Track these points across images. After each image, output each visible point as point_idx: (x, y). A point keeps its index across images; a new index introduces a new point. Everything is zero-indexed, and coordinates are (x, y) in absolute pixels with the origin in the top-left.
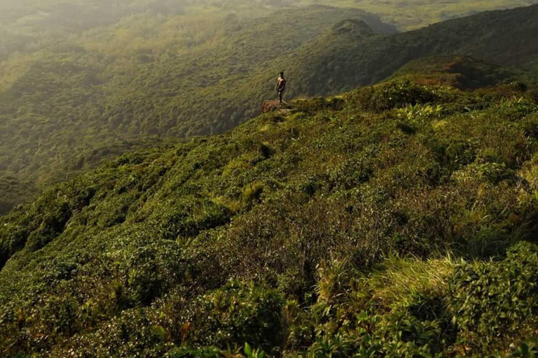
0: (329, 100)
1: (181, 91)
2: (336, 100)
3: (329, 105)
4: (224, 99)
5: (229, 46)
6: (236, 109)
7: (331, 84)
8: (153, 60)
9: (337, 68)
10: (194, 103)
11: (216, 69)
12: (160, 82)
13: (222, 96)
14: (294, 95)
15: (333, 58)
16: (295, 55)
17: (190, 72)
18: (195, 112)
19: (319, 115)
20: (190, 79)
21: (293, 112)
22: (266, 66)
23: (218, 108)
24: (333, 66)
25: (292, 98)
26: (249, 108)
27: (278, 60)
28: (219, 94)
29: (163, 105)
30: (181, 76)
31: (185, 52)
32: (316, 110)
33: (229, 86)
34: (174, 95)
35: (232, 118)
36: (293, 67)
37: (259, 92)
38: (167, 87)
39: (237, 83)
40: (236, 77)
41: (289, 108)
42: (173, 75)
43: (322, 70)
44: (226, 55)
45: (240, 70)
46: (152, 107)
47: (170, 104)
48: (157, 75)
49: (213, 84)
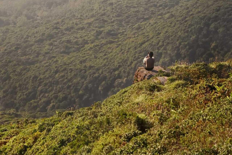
0: (213, 66)
1: (41, 58)
2: (221, 66)
3: (214, 71)
4: (91, 67)
5: (96, 6)
6: (105, 78)
7: (214, 49)
8: (9, 24)
9: (221, 30)
10: (56, 72)
11: (81, 33)
12: (17, 49)
13: (88, 64)
14: (172, 62)
15: (216, 19)
16: (172, 16)
17: (51, 37)
18: (57, 83)
19: (203, 83)
20: (51, 44)
21: (173, 80)
22: (139, 28)
23: (83, 77)
24: (216, 28)
25: (170, 64)
26: (119, 77)
27: (152, 21)
28: (84, 61)
29: (20, 74)
30: (41, 41)
31: (45, 14)
32: (198, 78)
33: (96, 52)
34: (33, 63)
35: (100, 88)
36: (170, 30)
37: (131, 59)
38: (24, 54)
39: (105, 48)
40: (104, 41)
41: (168, 75)
42: (32, 40)
43: (205, 32)
44: (93, 16)
45: (109, 34)
46: (9, 78)
47: (29, 74)
48: (13, 40)
49: (78, 50)
